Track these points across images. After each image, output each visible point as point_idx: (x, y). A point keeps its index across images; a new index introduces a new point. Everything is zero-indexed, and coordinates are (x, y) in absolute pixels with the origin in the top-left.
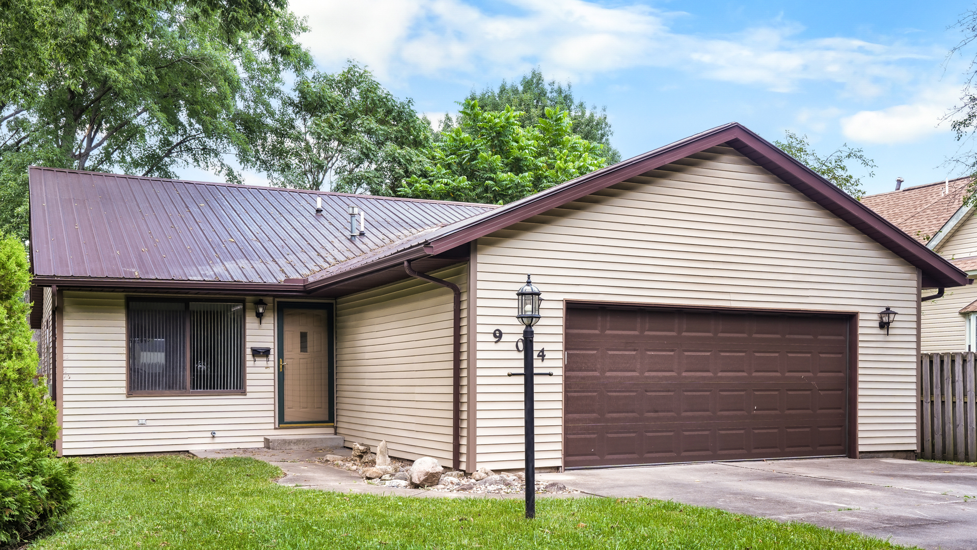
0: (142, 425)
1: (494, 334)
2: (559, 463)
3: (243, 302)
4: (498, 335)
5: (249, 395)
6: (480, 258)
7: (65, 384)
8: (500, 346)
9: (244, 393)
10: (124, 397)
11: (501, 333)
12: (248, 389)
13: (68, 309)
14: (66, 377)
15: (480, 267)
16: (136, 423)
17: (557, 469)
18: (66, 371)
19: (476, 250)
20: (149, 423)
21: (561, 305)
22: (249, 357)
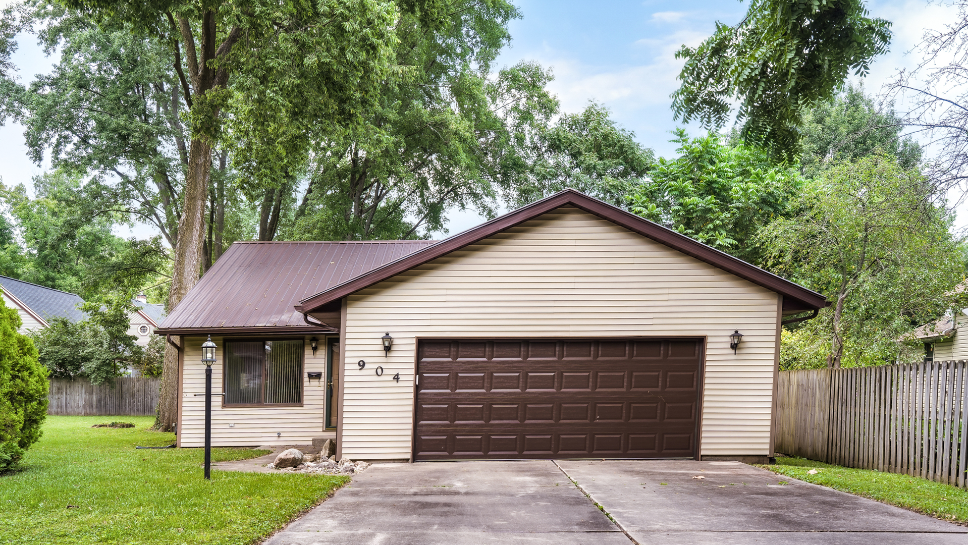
0: (231, 427)
1: (359, 364)
2: (409, 456)
3: (303, 339)
4: (362, 365)
5: (305, 407)
6: (350, 310)
7: (184, 400)
8: (363, 372)
9: (302, 405)
10: (220, 408)
11: (364, 363)
12: (305, 402)
13: (187, 349)
14: (184, 395)
15: (349, 317)
16: (227, 426)
17: (406, 460)
18: (185, 390)
19: (346, 305)
20: (236, 426)
21: (414, 341)
22: (306, 379)
